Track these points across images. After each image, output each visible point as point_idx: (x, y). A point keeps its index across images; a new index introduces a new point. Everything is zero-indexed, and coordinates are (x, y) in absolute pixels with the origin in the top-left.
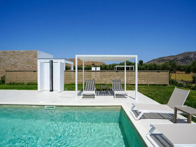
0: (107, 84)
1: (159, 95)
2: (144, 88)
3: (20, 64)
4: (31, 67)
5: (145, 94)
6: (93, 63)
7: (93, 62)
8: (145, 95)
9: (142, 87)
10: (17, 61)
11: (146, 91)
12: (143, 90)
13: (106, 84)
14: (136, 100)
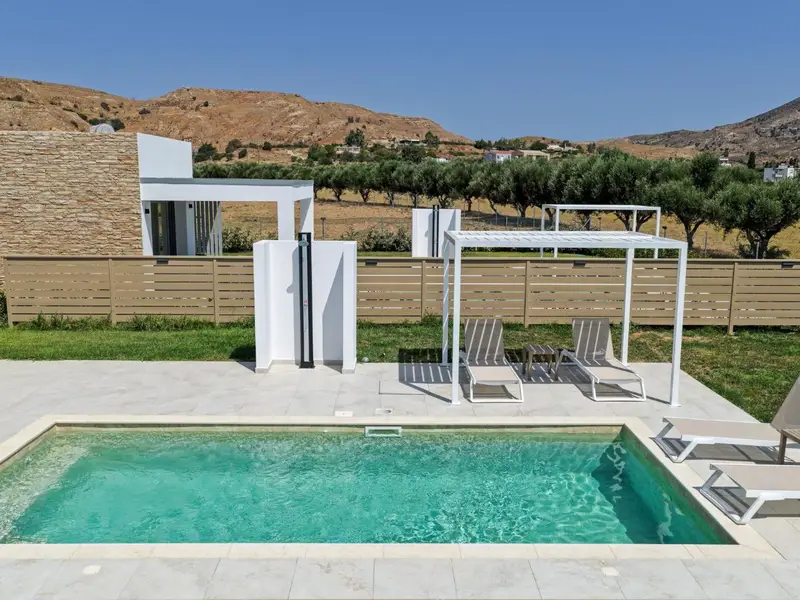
0: (526, 326)
1: (765, 385)
2: (709, 347)
3: (39, 208)
4: (107, 226)
5: (708, 378)
6: (353, 127)
7: (351, 120)
8: (707, 384)
9: (697, 344)
10: (23, 190)
11: (714, 365)
12: (703, 362)
13: (521, 325)
14: (675, 404)
